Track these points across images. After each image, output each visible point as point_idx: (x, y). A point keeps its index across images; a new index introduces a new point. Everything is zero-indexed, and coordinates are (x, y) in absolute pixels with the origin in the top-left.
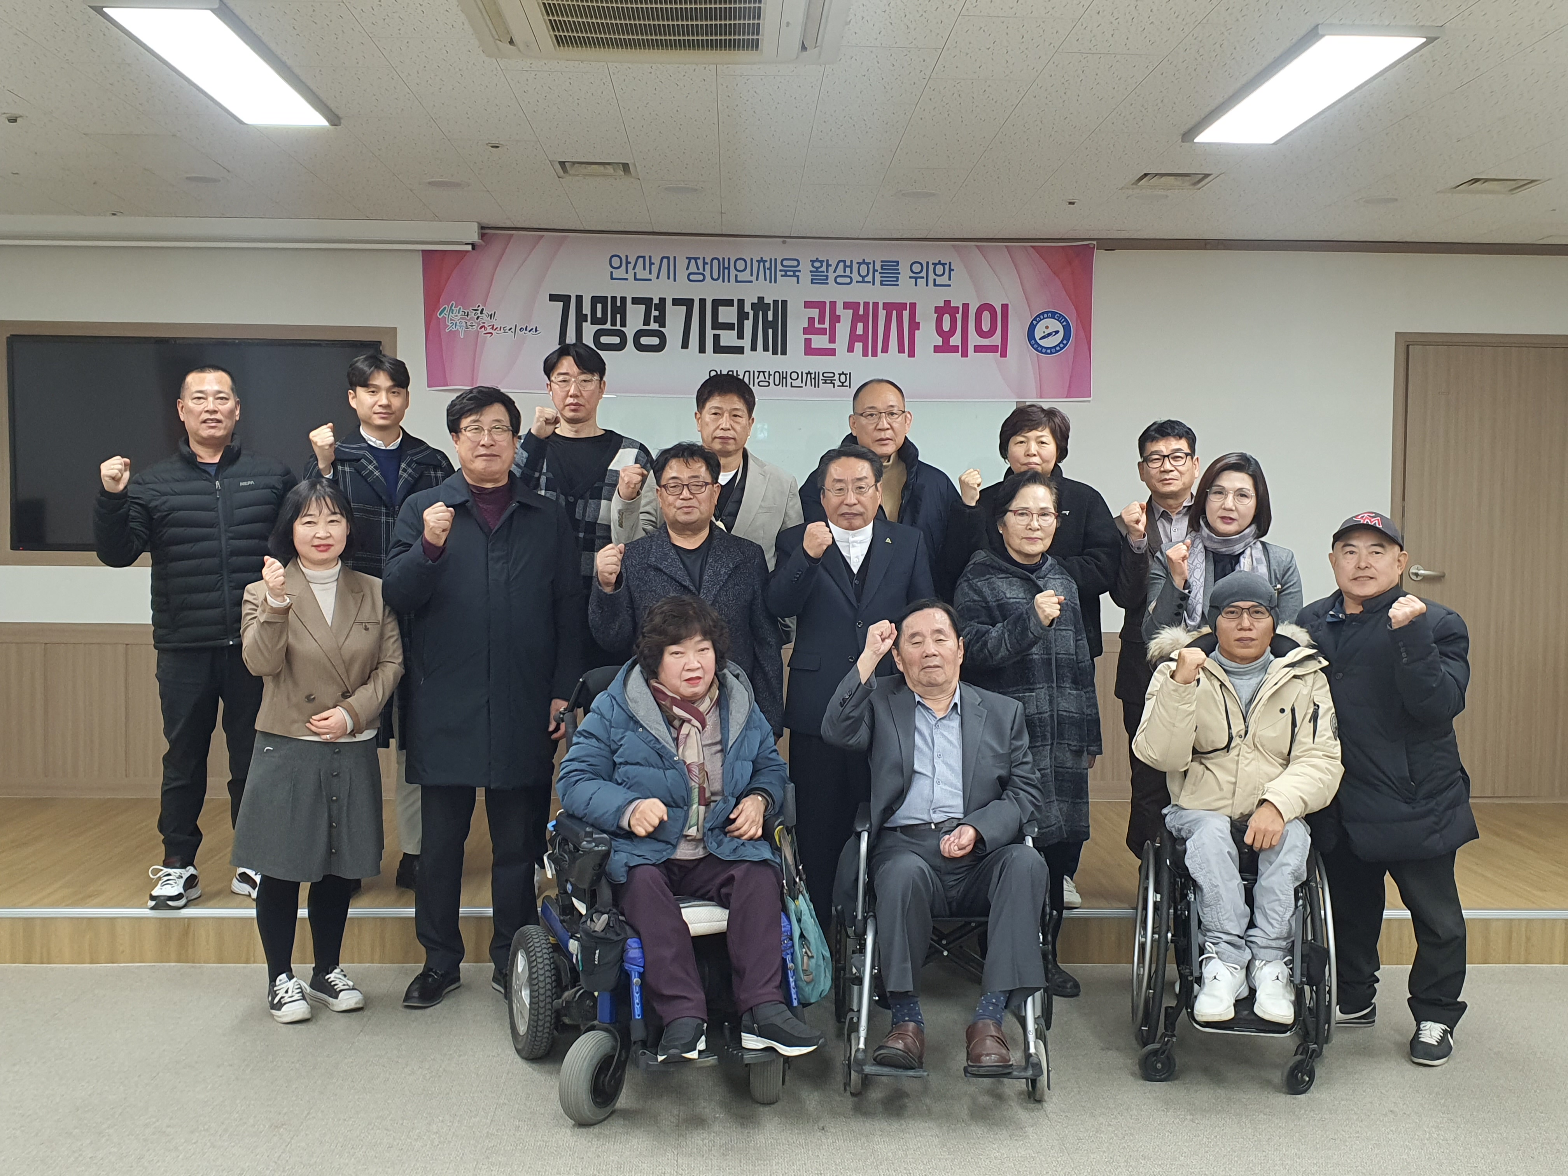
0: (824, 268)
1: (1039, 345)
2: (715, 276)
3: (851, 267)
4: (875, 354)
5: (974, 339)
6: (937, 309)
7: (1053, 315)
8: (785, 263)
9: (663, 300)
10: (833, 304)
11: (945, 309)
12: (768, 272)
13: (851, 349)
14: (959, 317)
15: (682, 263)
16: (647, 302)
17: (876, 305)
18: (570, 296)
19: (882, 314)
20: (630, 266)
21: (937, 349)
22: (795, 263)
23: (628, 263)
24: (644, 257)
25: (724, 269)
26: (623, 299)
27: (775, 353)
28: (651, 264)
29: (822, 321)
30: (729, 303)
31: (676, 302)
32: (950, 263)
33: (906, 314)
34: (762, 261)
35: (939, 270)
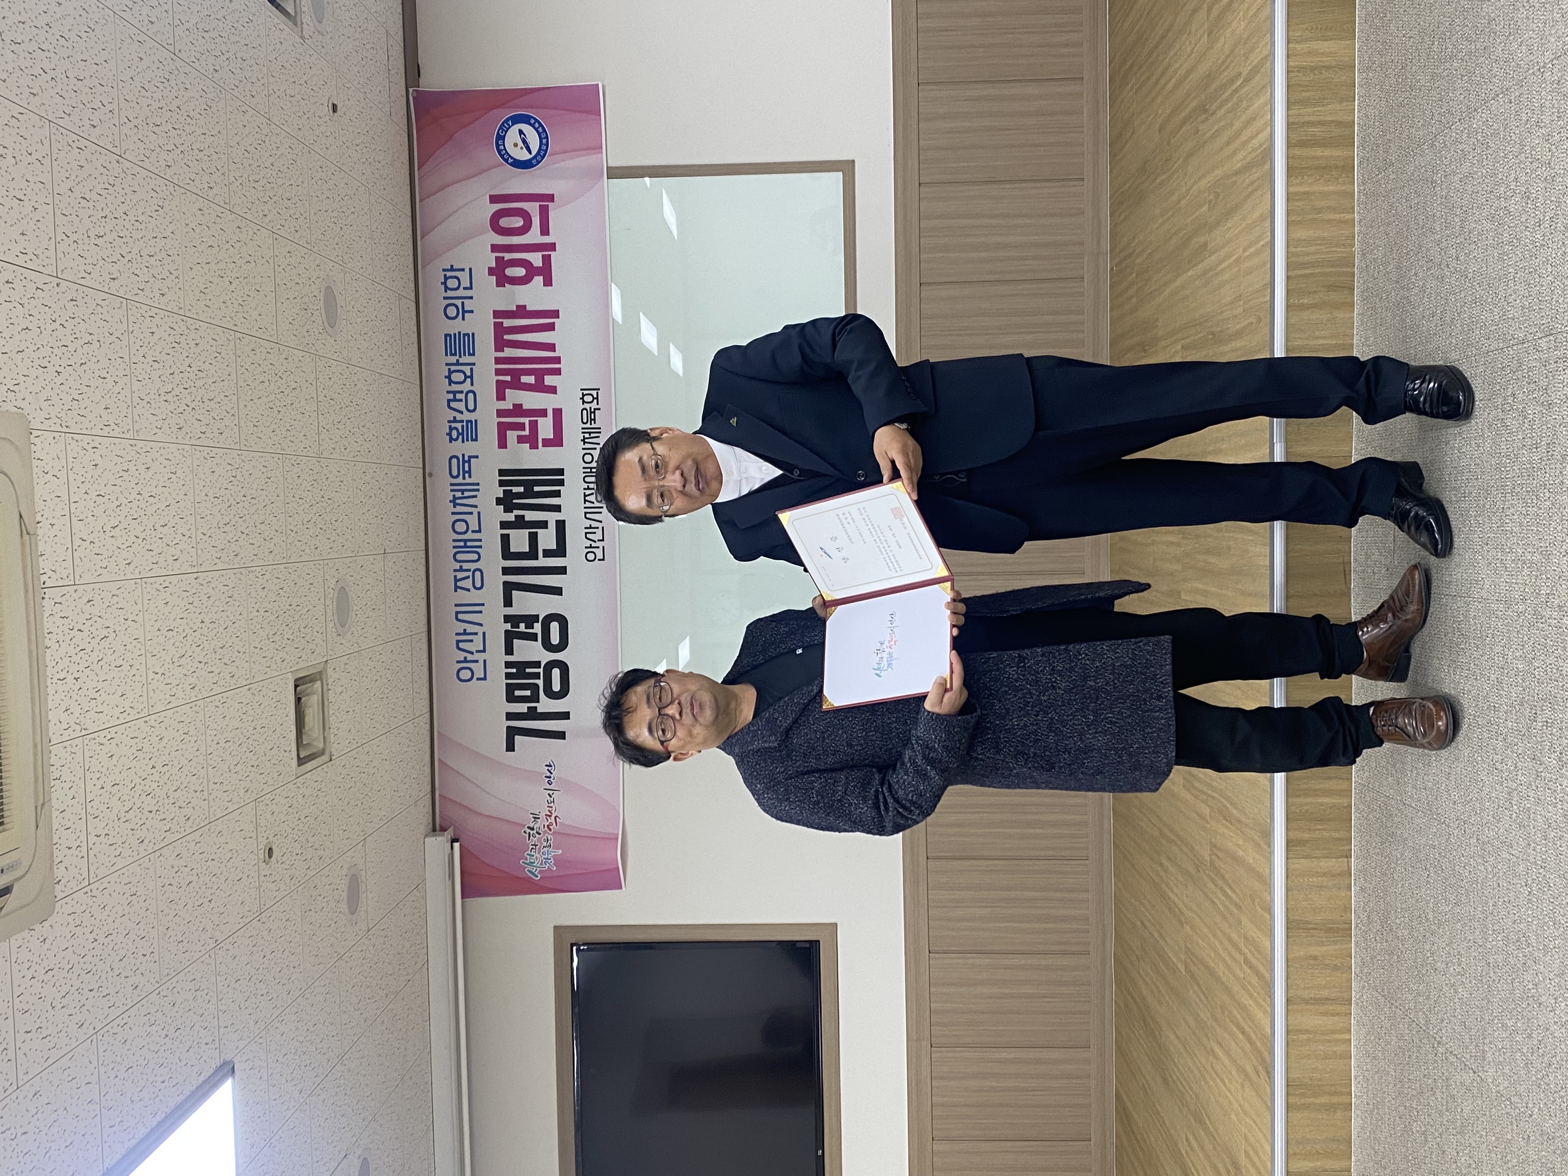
0: (459, 426)
1: (538, 153)
2: (475, 557)
3: (455, 393)
4: (558, 360)
5: (534, 236)
6: (500, 284)
7: (501, 138)
8: (455, 473)
9: (507, 619)
10: (500, 413)
12: (466, 494)
13: (553, 390)
14: (508, 256)
15: (462, 597)
16: (510, 637)
17: (498, 361)
18: (508, 727)
19: (509, 352)
20: (470, 657)
21: (548, 282)
22: (454, 461)
23: (465, 660)
24: (458, 642)
25: (467, 546)
26: (508, 665)
27: (561, 483)
28: (465, 633)
29: (521, 426)
30: (505, 539)
31: (508, 602)
32: (444, 270)
33: (507, 323)
34: (454, 501)
35: (452, 283)
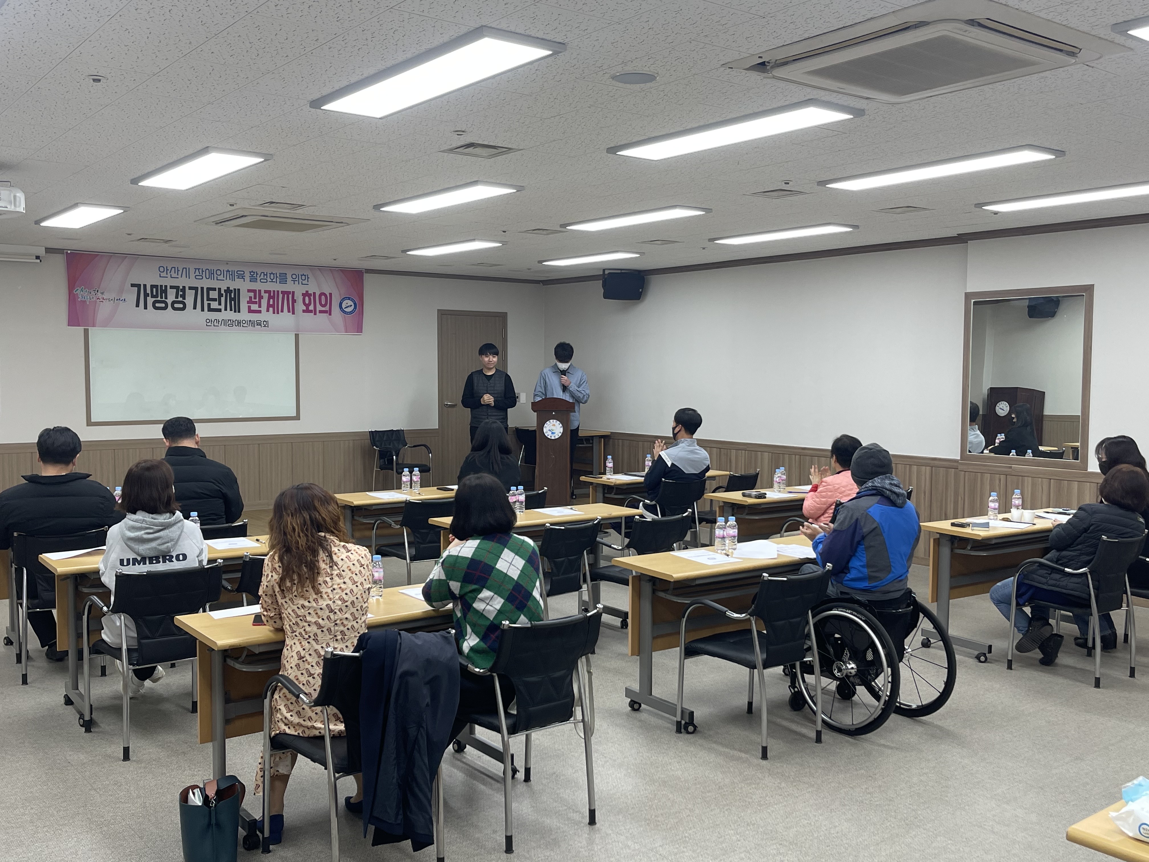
0: (255, 275)
1: (344, 311)
2: (208, 277)
3: (267, 275)
4: (278, 313)
5: (319, 308)
6: (303, 294)
7: (349, 299)
8: (238, 272)
9: (184, 287)
10: (260, 291)
11: (306, 294)
12: (231, 276)
13: (268, 311)
14: (312, 298)
15: (192, 271)
16: (177, 288)
17: (278, 292)
18: (140, 285)
19: (281, 296)
20: (169, 272)
21: (304, 311)
22: (243, 273)
23: (167, 270)
24: (175, 268)
25: (211, 274)
26: (166, 286)
27: (235, 312)
28: (178, 271)
29: (255, 298)
30: (214, 289)
31: (190, 288)
32: (308, 275)
33: (290, 296)
34: (228, 271)
35: (303, 277)
